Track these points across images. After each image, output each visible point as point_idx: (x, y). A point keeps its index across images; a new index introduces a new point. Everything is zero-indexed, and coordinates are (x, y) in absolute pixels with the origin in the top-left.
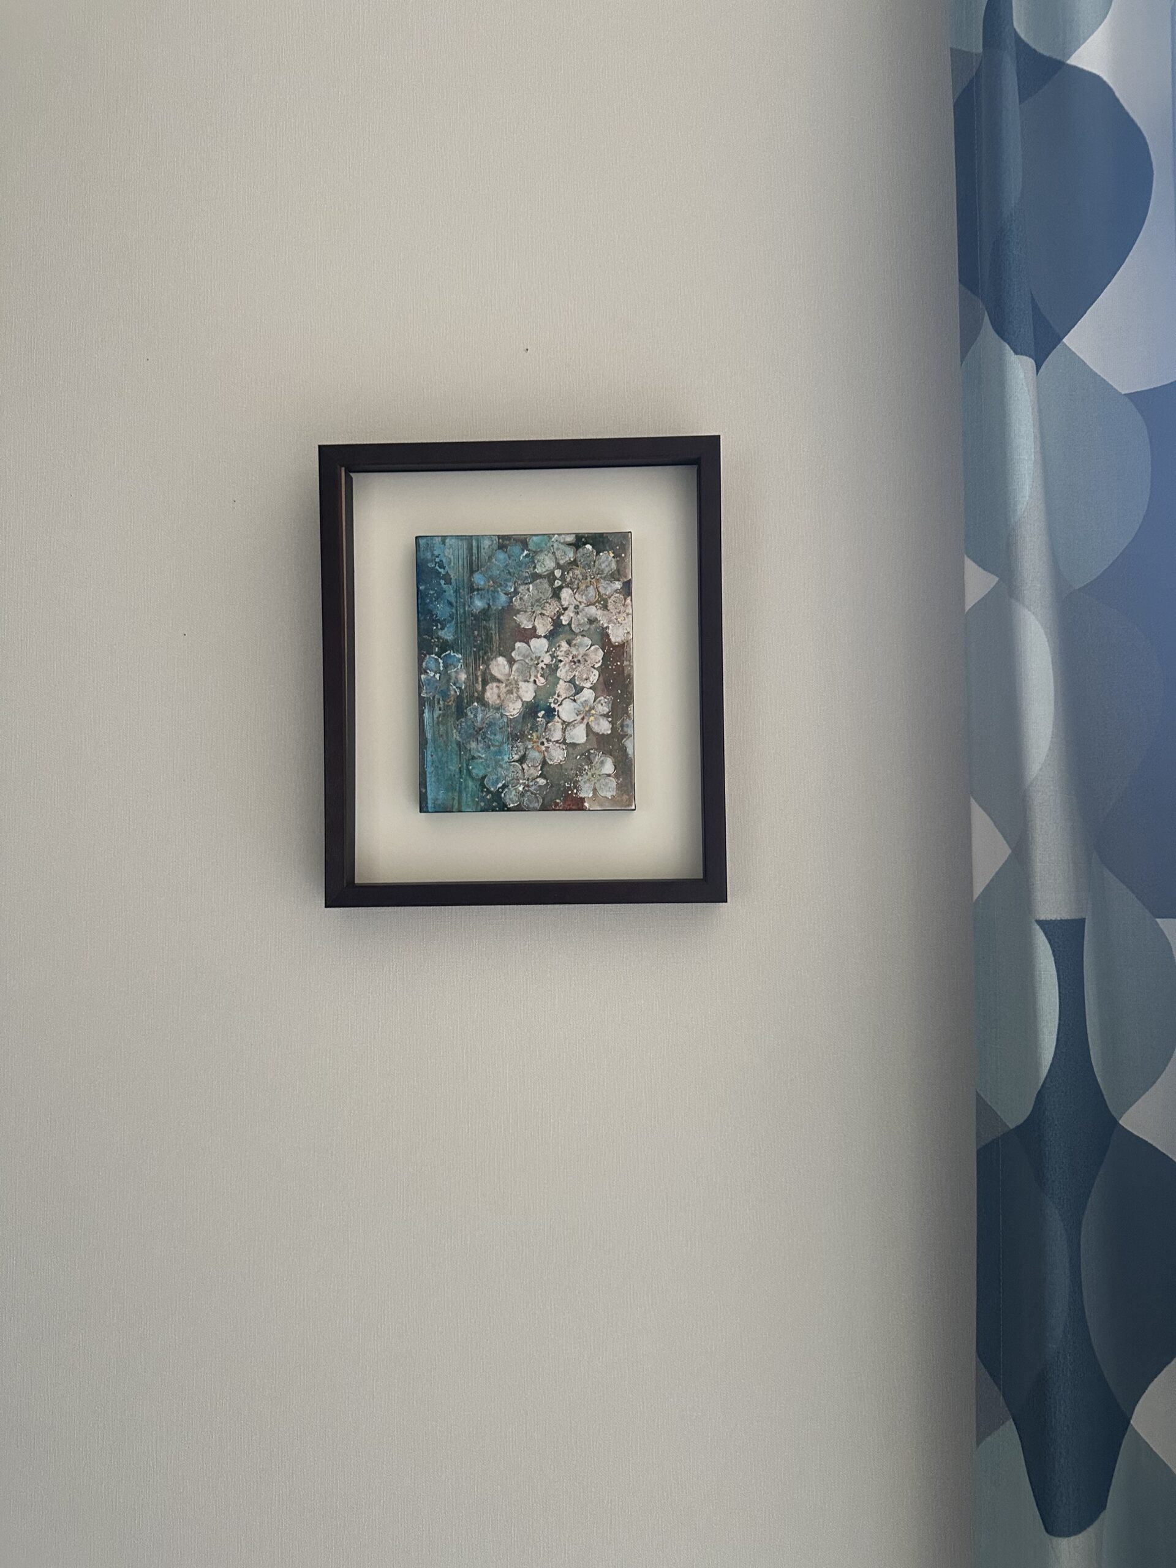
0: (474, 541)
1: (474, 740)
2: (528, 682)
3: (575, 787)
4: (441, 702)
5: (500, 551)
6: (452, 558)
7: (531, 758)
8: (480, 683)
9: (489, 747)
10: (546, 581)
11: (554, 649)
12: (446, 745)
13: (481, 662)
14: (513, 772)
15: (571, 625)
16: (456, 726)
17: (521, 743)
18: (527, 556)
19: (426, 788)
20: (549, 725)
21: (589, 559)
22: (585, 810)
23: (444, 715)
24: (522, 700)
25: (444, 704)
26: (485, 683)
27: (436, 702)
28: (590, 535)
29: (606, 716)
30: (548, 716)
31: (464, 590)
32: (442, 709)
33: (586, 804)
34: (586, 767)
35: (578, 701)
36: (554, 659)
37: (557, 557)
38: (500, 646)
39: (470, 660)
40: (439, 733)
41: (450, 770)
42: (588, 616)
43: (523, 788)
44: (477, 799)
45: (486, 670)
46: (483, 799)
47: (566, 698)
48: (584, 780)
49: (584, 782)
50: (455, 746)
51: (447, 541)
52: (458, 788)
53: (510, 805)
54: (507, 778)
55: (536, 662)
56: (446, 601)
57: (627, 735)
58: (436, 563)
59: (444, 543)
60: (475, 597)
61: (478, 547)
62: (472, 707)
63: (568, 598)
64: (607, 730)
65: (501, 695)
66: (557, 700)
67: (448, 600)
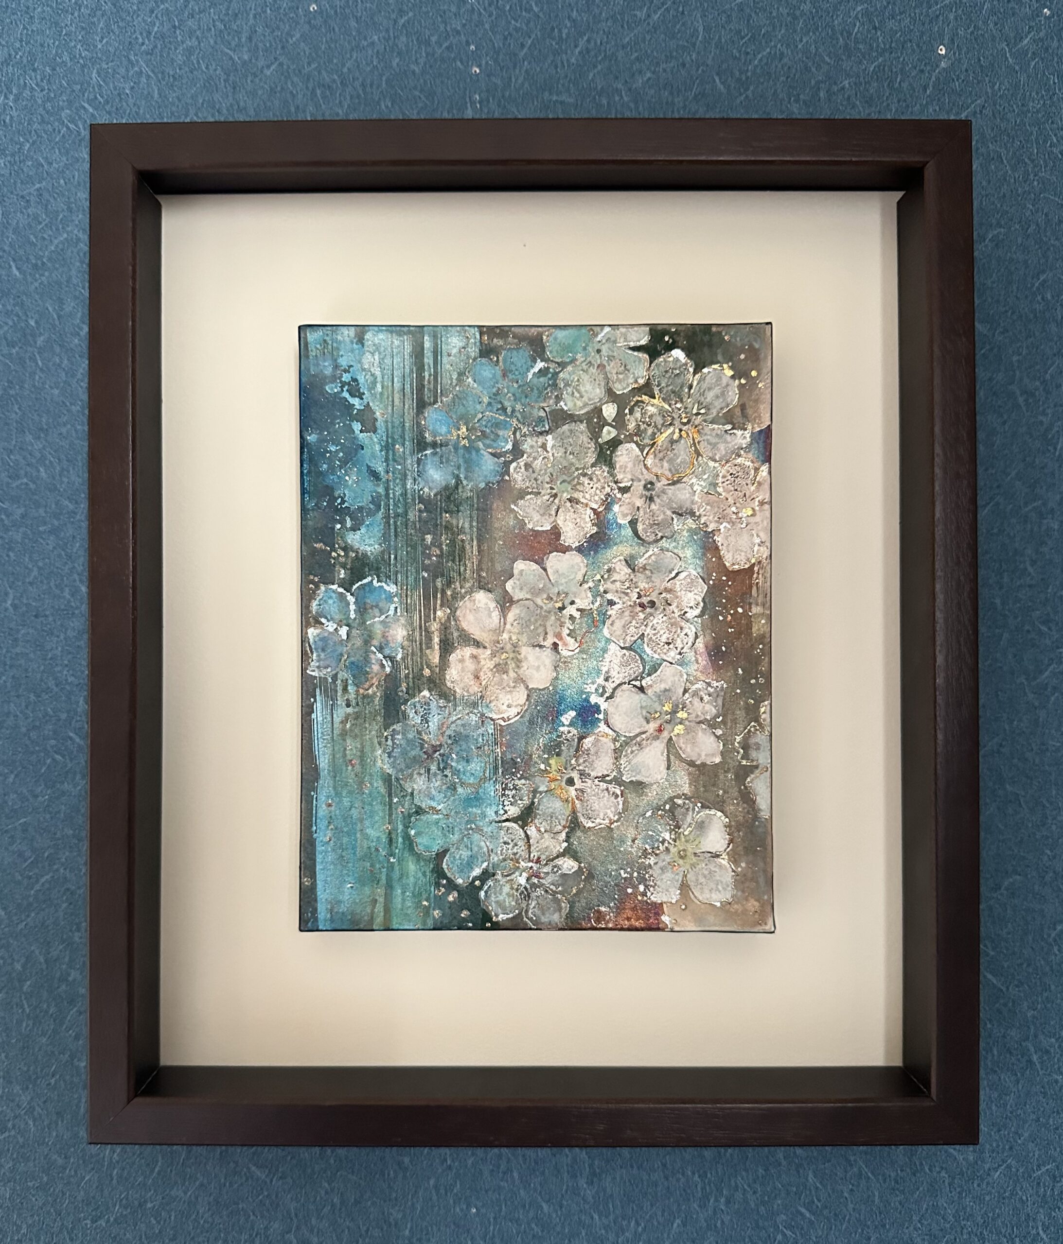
0: (426, 338)
1: (422, 771)
2: (541, 647)
3: (642, 880)
4: (351, 689)
5: (484, 360)
6: (378, 373)
7: (544, 814)
8: (437, 647)
9: (455, 789)
10: (583, 427)
11: (598, 577)
12: (361, 783)
13: (439, 602)
14: (505, 843)
15: (636, 523)
16: (383, 740)
17: (523, 781)
18: (542, 372)
19: (313, 876)
20: (586, 741)
21: (679, 381)
22: (663, 930)
23: (357, 716)
24: (527, 687)
25: (357, 691)
26: (447, 647)
27: (340, 689)
28: (683, 328)
29: (712, 725)
30: (585, 723)
31: (403, 445)
32: (354, 703)
33: (665, 918)
34: (667, 836)
35: (650, 692)
36: (599, 599)
37: (609, 376)
38: (480, 569)
39: (416, 597)
40: (345, 755)
41: (367, 837)
42: (675, 506)
43: (528, 879)
44: (425, 903)
45: (449, 618)
46: (439, 901)
47: (625, 683)
48: (661, 864)
49: (662, 869)
50: (379, 784)
51: (368, 336)
52: (384, 878)
53: (497, 916)
54: (493, 855)
55: (560, 605)
56: (364, 469)
57: (757, 767)
58: (343, 384)
59: (361, 340)
60: (429, 461)
61: (436, 353)
62: (417, 699)
63: (630, 465)
64: (713, 755)
65: (482, 674)
66: (604, 687)
67: (368, 467)
